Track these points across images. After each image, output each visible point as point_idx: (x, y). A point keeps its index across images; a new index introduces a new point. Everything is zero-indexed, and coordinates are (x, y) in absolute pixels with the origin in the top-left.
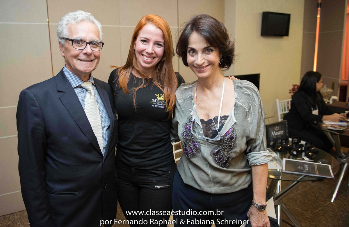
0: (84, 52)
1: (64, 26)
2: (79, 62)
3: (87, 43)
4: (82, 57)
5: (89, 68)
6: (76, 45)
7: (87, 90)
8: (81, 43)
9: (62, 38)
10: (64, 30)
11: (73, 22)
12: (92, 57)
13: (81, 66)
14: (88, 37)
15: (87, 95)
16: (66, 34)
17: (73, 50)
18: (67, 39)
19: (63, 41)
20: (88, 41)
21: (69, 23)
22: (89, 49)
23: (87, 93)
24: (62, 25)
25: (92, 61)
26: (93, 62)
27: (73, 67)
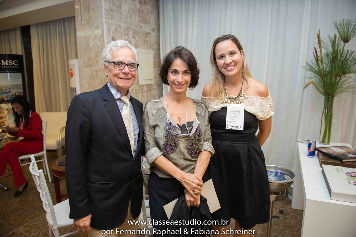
0: (123, 71)
1: (108, 52)
2: (119, 80)
3: (126, 65)
4: (122, 76)
5: (127, 85)
6: (117, 67)
7: (124, 103)
8: (120, 65)
9: (106, 61)
10: (108, 55)
11: (114, 48)
12: (130, 76)
13: (121, 83)
14: (126, 60)
15: (125, 106)
16: (109, 58)
17: (115, 70)
18: (109, 62)
19: (106, 64)
20: (126, 63)
21: (111, 50)
22: (127, 69)
23: (124, 105)
24: (106, 51)
25: (129, 79)
26: (131, 80)
27: (114, 83)
